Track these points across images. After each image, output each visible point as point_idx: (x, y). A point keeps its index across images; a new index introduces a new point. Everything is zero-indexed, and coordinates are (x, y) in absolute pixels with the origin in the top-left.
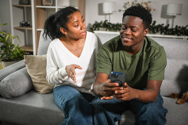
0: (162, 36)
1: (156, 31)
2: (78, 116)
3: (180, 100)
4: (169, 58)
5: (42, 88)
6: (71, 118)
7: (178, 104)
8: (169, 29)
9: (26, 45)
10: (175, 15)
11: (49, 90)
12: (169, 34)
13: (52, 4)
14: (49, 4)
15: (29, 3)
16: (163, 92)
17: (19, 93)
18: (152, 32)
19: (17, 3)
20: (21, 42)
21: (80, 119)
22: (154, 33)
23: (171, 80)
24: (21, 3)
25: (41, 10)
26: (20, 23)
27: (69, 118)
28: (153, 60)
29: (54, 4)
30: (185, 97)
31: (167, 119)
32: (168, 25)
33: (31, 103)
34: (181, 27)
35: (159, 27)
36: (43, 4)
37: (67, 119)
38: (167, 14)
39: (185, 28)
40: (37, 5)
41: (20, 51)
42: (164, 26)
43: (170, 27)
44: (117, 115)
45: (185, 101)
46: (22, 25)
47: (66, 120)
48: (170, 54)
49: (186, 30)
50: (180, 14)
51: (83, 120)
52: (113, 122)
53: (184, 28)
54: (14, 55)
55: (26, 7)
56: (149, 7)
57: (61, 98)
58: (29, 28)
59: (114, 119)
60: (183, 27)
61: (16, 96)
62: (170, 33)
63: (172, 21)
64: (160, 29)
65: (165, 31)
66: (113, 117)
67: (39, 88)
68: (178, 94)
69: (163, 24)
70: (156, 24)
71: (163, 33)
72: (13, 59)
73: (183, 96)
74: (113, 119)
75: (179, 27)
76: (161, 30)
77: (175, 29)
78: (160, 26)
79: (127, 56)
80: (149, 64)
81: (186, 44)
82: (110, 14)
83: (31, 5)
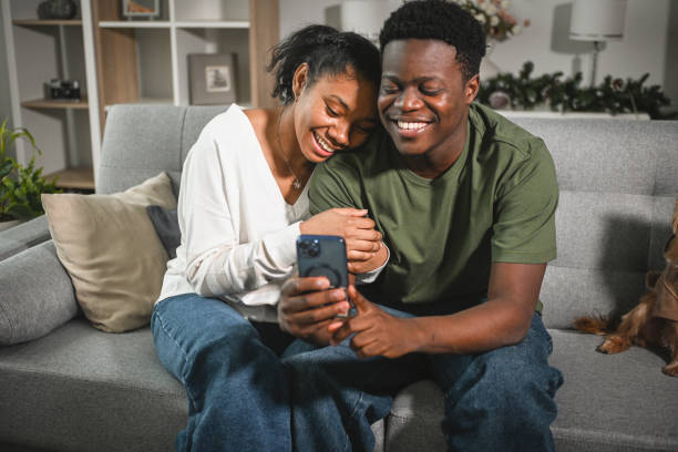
0: (558, 116)
1: (532, 99)
2: (237, 406)
3: (612, 337)
4: (571, 189)
5: (111, 311)
6: (211, 412)
7: (605, 352)
8: (580, 91)
9: (69, 168)
10: (600, 39)
11: (139, 317)
12: (580, 109)
13: (157, 13)
14: (146, 13)
15: (75, 12)
16: (552, 312)
17: (23, 333)
18: (521, 103)
19: (32, 16)
20: (40, 152)
21: (244, 416)
22: (528, 106)
23: (578, 268)
24: (44, 11)
25: (117, 37)
26: (46, 87)
27: (206, 412)
28: (508, 188)
29: (164, 16)
30: (630, 325)
31: (559, 406)
32: (578, 77)
33: (67, 367)
34: (625, 82)
35: (545, 85)
36: (126, 13)
37: (198, 415)
38: (574, 38)
39: (638, 85)
40: (103, 18)
41: (37, 184)
42: (562, 79)
43: (584, 84)
44: (377, 398)
45: (628, 342)
46: (53, 93)
47: (192, 419)
48: (574, 172)
49: (642, 91)
50: (619, 36)
51: (257, 422)
52: (363, 422)
53: (634, 87)
54: (16, 199)
55: (66, 27)
56: (508, 13)
57: (179, 339)
58: (76, 105)
59: (367, 414)
60: (629, 80)
61: (12, 341)
62: (584, 104)
63: (591, 63)
64: (548, 92)
65: (566, 97)
66: (362, 406)
67: (100, 313)
68: (607, 318)
69: (560, 74)
70: (535, 75)
71: (560, 107)
72: (11, 213)
73: (623, 324)
74: (362, 412)
75: (618, 82)
76: (551, 94)
77: (601, 90)
78: (548, 80)
79: (413, 184)
80: (496, 204)
81: (629, 137)
83: (80, 19)
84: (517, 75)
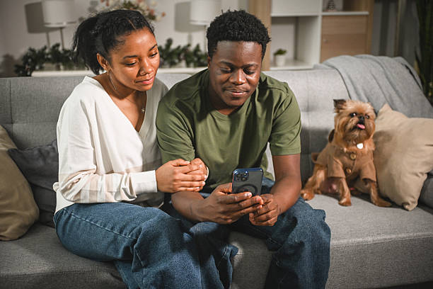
1: (176, 61)
38: (192, 23)
64: (183, 57)
82: (61, 28)
84: (164, 47)
